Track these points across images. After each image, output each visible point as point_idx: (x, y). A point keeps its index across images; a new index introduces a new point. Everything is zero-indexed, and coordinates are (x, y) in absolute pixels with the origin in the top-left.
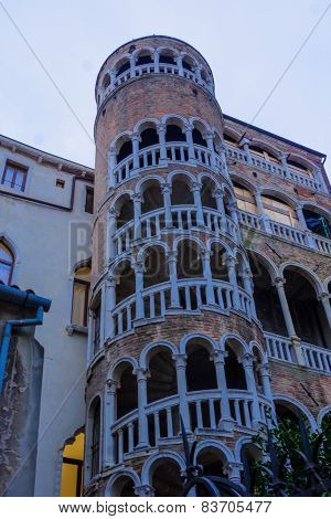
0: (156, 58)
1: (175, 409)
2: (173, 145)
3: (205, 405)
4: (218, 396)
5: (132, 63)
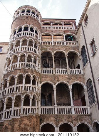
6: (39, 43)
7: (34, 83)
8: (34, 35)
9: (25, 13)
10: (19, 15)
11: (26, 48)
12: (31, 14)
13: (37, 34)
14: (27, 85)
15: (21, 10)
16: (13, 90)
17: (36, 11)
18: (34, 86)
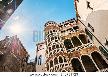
0: (51, 23)
1: (58, 66)
2: (54, 32)
3: (62, 65)
4: (63, 64)
5: (49, 24)
6: (60, 36)
7: (65, 61)
8: (56, 33)
9: (49, 25)
10: (46, 27)
11: (54, 41)
12: (51, 24)
13: (58, 32)
14: (61, 64)
15: (47, 24)
16: (54, 70)
17: (54, 22)
18: (66, 63)
